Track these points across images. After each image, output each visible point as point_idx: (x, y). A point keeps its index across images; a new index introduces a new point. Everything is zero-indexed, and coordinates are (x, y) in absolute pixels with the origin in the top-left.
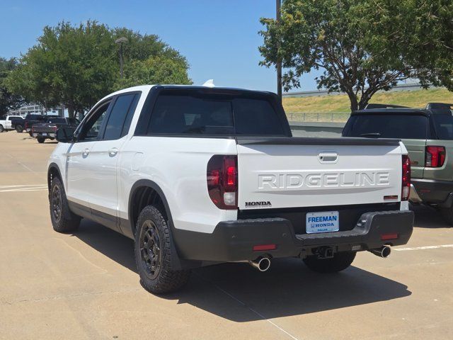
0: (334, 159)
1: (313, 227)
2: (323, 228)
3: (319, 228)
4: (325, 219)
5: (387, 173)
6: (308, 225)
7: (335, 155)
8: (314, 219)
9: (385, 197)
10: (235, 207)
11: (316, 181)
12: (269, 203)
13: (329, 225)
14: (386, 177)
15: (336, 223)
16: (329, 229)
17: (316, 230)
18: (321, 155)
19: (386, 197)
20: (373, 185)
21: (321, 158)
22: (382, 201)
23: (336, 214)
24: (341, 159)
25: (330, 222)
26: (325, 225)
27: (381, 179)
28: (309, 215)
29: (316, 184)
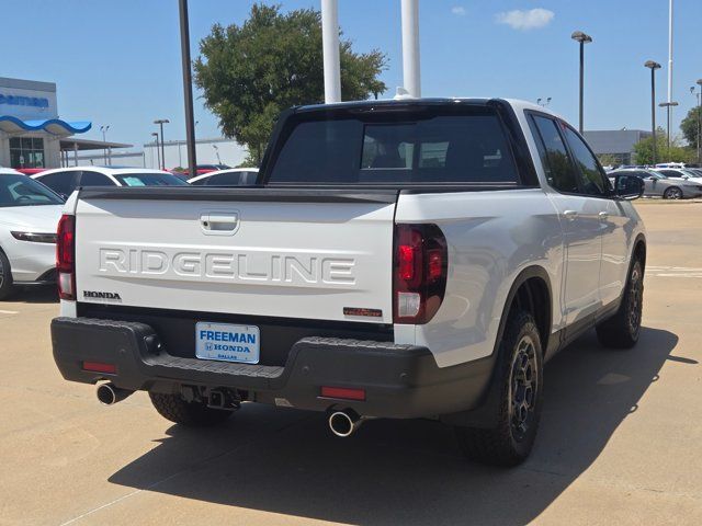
0: (230, 227)
1: (209, 348)
2: (230, 353)
3: (222, 352)
4: (234, 338)
5: (352, 260)
6: (201, 343)
7: (231, 219)
8: (210, 335)
9: (345, 309)
10: (72, 296)
11: (191, 266)
12: (117, 295)
13: (240, 349)
14: (348, 268)
15: (255, 348)
16: (241, 357)
17: (214, 354)
18: (205, 218)
19: (347, 311)
20: (312, 282)
21: (205, 224)
22: (342, 317)
23: (254, 331)
24: (245, 227)
25: (243, 344)
26: (233, 348)
27: (333, 272)
28: (201, 326)
29: (192, 271)
